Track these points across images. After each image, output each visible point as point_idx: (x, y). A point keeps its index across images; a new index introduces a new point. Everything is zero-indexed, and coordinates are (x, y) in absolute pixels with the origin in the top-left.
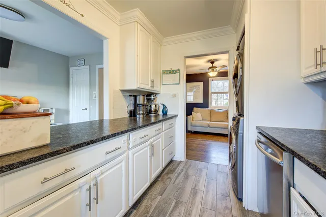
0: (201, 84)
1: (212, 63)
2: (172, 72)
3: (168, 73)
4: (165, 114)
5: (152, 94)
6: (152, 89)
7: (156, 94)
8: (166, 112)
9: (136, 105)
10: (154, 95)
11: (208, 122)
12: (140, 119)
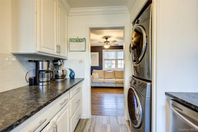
0: (97, 54)
1: (107, 38)
2: (79, 40)
3: (75, 40)
4: (72, 78)
5: (59, 59)
6: (58, 54)
7: (63, 60)
8: (74, 76)
9: (38, 72)
10: (61, 61)
11: (103, 80)
12: (43, 87)
